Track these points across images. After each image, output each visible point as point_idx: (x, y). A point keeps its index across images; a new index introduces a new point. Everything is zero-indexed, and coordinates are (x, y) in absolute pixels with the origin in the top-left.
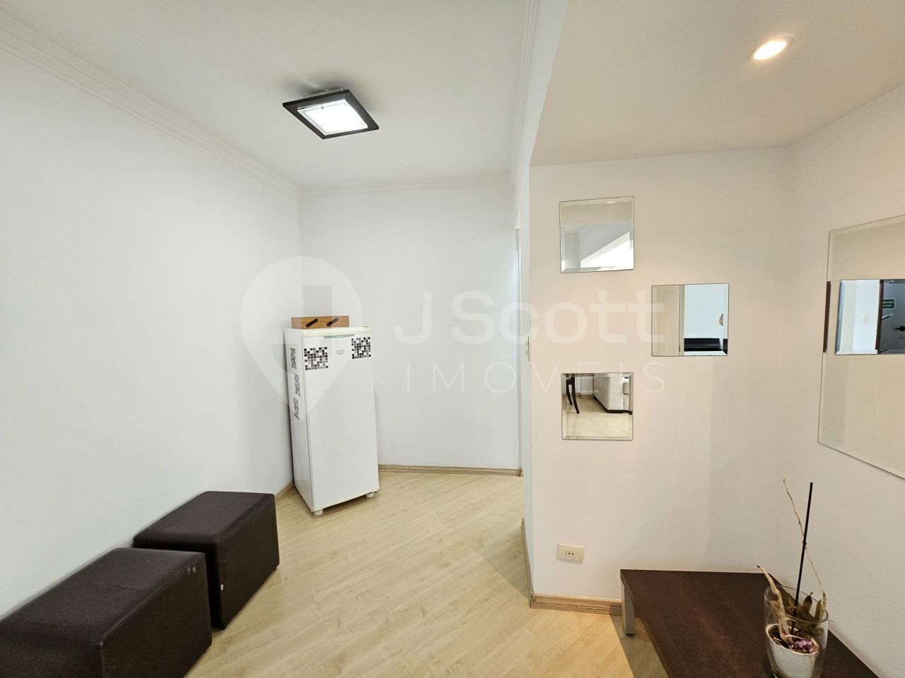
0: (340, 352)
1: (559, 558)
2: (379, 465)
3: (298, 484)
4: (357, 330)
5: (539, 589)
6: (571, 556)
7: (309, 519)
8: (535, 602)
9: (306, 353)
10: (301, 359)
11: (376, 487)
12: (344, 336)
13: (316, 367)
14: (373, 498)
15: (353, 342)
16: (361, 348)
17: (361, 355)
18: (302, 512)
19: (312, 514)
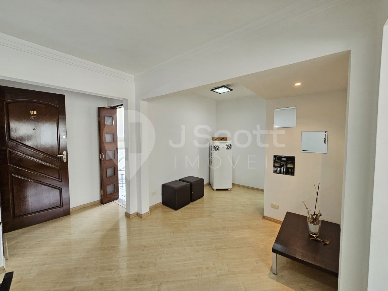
0: (223, 147)
1: (271, 207)
2: (232, 183)
3: (211, 184)
4: (228, 142)
5: (265, 215)
6: (274, 206)
7: (212, 191)
8: (264, 218)
9: (214, 147)
10: (213, 148)
11: (231, 188)
12: (224, 143)
13: (216, 151)
14: (230, 190)
15: (227, 145)
16: (229, 147)
17: (228, 149)
18: (211, 189)
19: (213, 190)
